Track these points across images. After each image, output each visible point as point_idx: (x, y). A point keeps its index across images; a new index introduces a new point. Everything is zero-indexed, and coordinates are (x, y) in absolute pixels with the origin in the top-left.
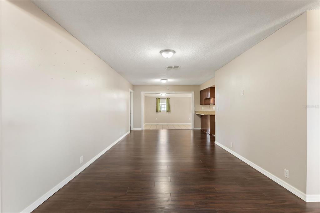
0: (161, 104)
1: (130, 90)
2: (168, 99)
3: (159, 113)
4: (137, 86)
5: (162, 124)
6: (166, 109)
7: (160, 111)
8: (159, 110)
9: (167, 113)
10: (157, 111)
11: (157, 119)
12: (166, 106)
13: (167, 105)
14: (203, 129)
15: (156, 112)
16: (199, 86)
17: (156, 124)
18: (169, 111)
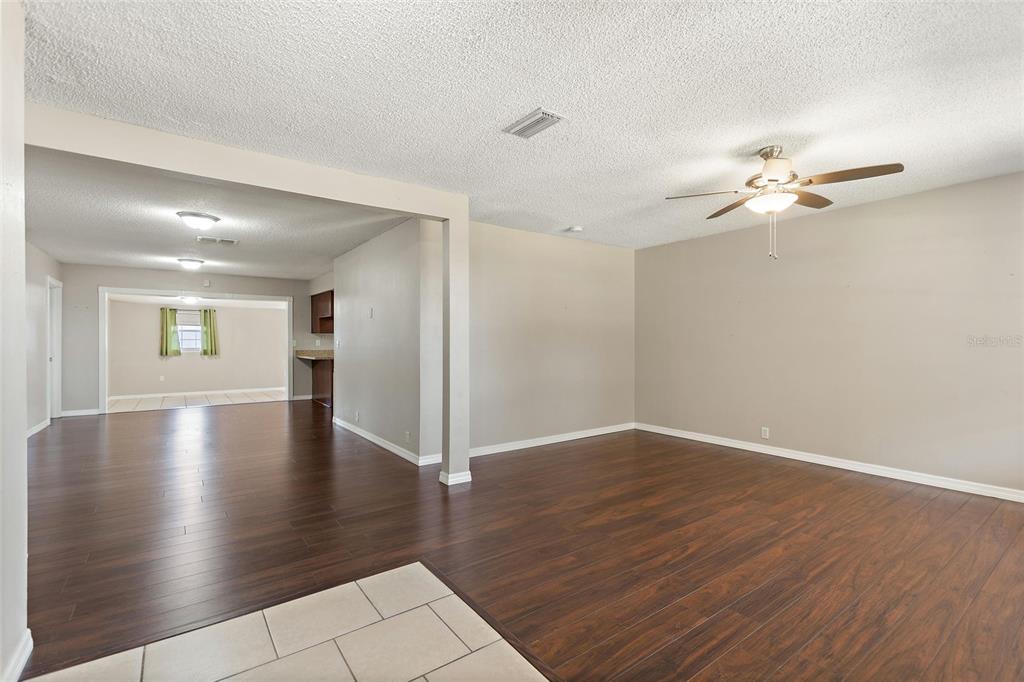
0: (179, 328)
1: (50, 279)
2: (207, 313)
3: (172, 361)
4: (77, 266)
5: (185, 394)
6: (203, 347)
7: (178, 353)
8: (173, 347)
9: (206, 357)
10: (164, 352)
11: (162, 378)
12: (199, 335)
13: (206, 332)
14: (317, 397)
15: (161, 354)
16: (307, 282)
17: (161, 395)
18: (211, 351)
